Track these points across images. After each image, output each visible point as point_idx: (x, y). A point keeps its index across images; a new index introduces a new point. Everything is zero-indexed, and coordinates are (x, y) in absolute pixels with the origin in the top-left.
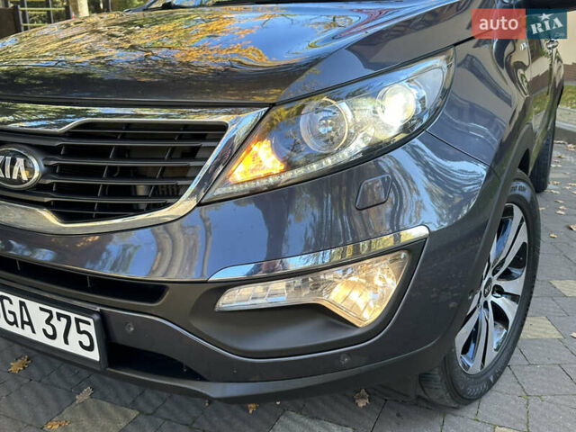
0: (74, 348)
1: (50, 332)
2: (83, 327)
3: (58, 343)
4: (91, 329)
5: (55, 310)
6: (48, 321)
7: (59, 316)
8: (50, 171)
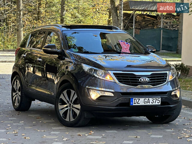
0: (157, 104)
1: (153, 102)
2: (159, 99)
3: (154, 104)
4: (160, 100)
5: (154, 98)
6: (153, 101)
7: (155, 99)
8: (150, 80)
